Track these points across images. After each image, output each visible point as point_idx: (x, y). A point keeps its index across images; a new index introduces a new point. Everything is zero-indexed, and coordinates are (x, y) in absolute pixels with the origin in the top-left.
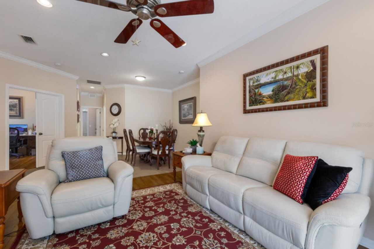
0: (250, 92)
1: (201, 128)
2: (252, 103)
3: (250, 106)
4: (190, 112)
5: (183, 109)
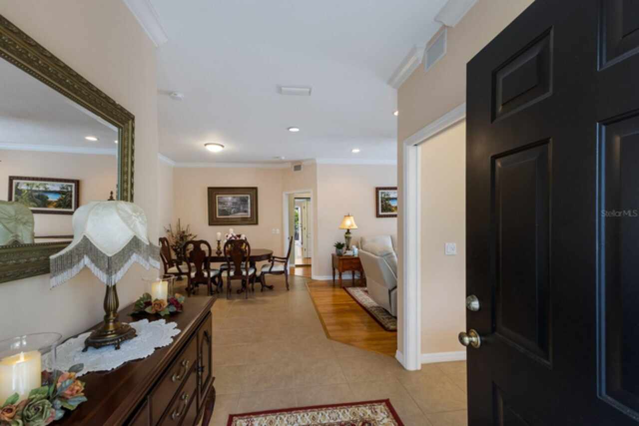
0: (382, 202)
1: (348, 230)
2: (383, 210)
3: (382, 211)
4: (241, 208)
5: (220, 203)
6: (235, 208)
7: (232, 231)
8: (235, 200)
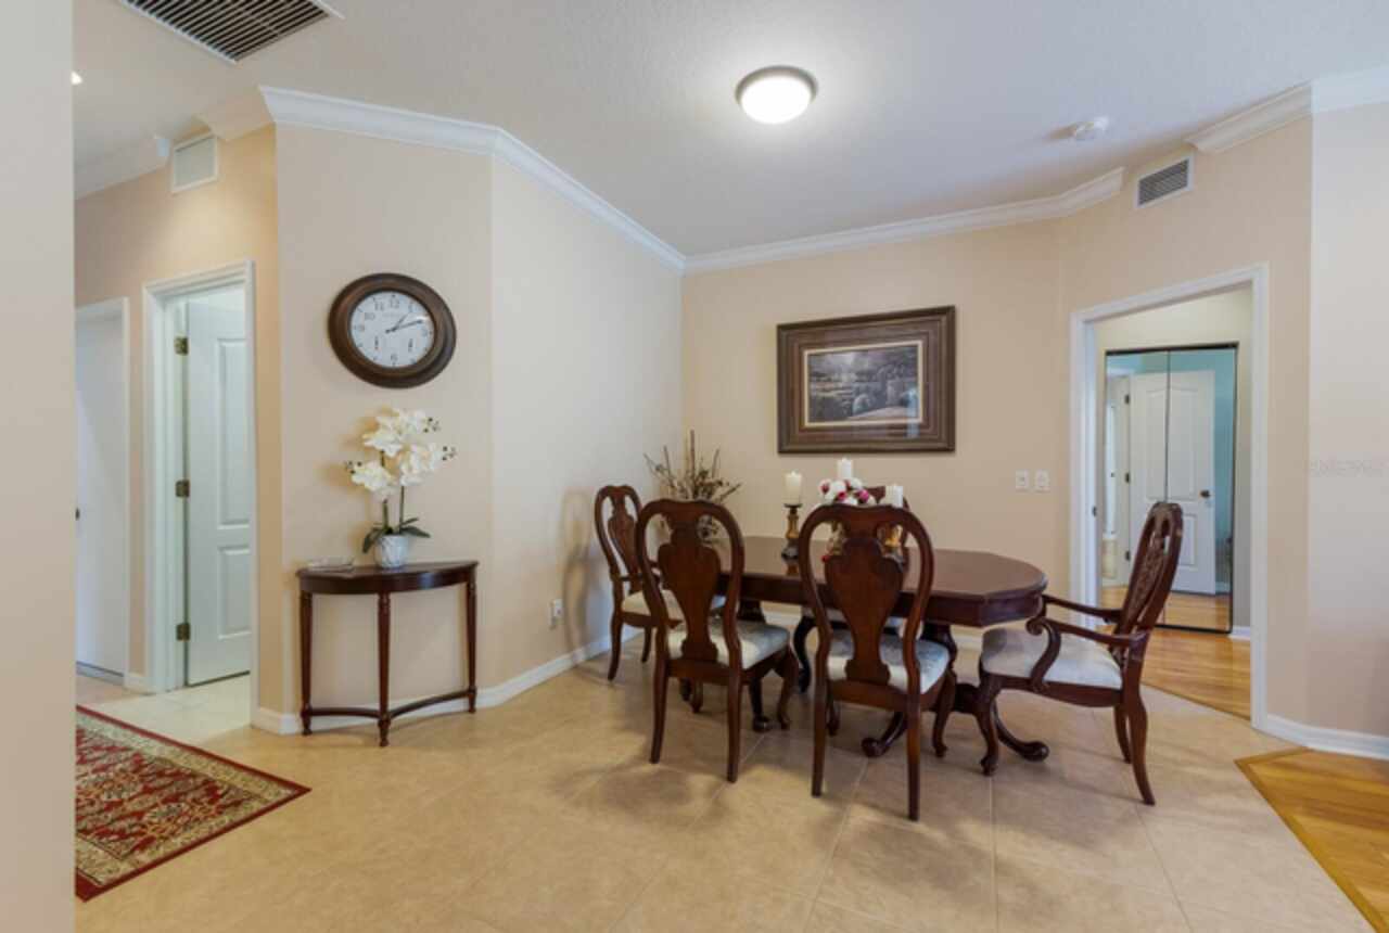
4: (890, 390)
5: (816, 376)
6: (867, 390)
7: (845, 475)
8: (867, 364)
